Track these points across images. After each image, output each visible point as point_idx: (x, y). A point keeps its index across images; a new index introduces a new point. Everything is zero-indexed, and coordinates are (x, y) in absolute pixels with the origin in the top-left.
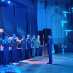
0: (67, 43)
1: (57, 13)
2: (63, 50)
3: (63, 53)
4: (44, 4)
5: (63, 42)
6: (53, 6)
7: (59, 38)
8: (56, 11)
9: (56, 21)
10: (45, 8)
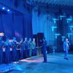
0: (56, 45)
1: (49, 20)
2: (54, 50)
3: (54, 53)
4: (37, 12)
5: (54, 44)
6: (45, 14)
7: (50, 41)
8: (47, 19)
9: (47, 26)
10: (39, 16)
